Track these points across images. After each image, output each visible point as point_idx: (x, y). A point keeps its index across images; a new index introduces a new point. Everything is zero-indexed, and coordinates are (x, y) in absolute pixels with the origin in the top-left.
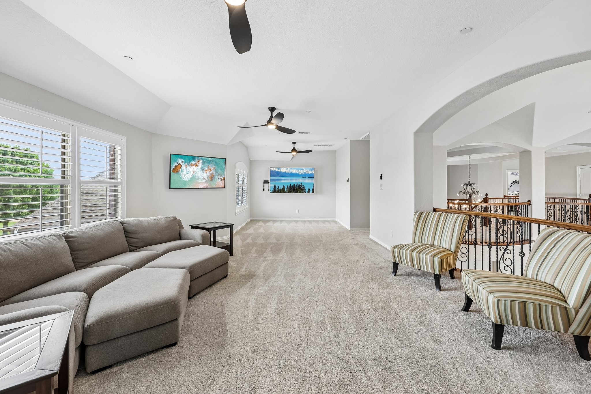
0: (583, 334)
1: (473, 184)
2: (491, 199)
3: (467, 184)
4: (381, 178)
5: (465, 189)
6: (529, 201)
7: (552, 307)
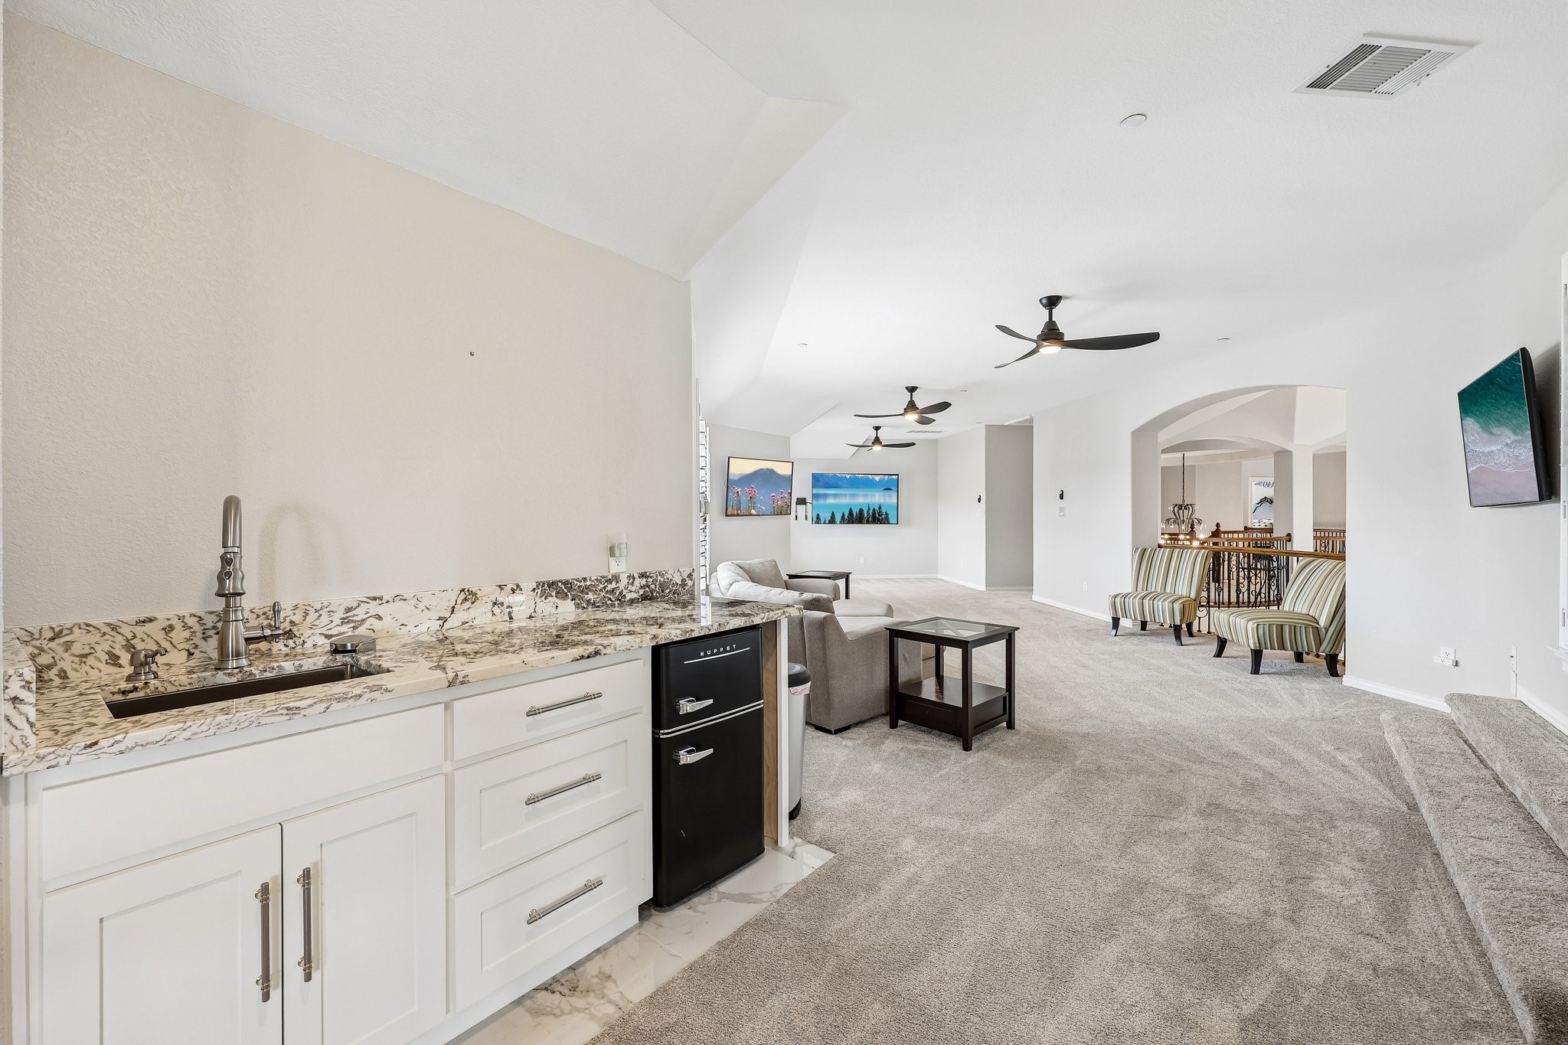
0: (1331, 653)
1: (1191, 505)
2: (1224, 532)
3: (1181, 505)
4: (1062, 497)
5: (1175, 515)
6: (1289, 535)
7: (1305, 627)
